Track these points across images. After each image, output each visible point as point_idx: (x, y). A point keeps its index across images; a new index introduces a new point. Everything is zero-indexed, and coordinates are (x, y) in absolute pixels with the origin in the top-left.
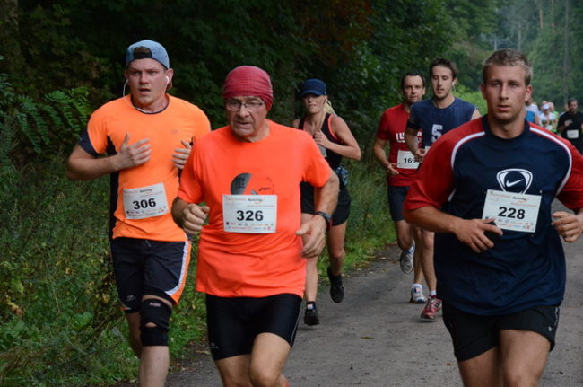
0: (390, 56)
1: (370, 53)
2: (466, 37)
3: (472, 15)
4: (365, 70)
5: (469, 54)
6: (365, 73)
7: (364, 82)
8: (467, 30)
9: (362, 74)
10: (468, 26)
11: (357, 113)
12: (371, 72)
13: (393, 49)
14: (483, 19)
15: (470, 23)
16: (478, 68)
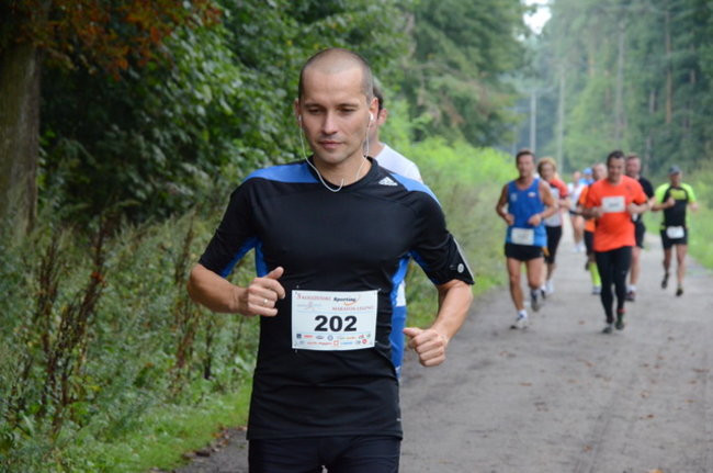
0: (270, 68)
1: (229, 61)
2: (475, 74)
3: (485, 45)
4: (207, 88)
6: (206, 94)
7: (201, 110)
8: (478, 64)
9: (199, 95)
10: (480, 59)
13: (281, 57)
14: (501, 50)
15: (485, 56)
16: (493, 116)
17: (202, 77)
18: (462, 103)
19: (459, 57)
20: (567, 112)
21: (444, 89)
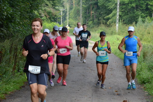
0: (17, 8)
1: (9, 6)
2: (52, 7)
4: (5, 12)
5: (52, 12)
7: (4, 17)
8: (52, 5)
9: (4, 14)
11: (2, 29)
12: (7, 13)
13: (19, 5)
14: (57, 1)
15: (53, 3)
16: (55, 16)
17: (4, 10)
18: (49, 13)
19: (48, 3)
20: (69, 14)
21: (45, 10)
